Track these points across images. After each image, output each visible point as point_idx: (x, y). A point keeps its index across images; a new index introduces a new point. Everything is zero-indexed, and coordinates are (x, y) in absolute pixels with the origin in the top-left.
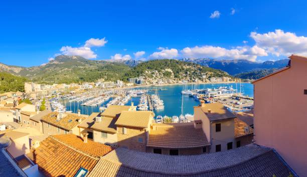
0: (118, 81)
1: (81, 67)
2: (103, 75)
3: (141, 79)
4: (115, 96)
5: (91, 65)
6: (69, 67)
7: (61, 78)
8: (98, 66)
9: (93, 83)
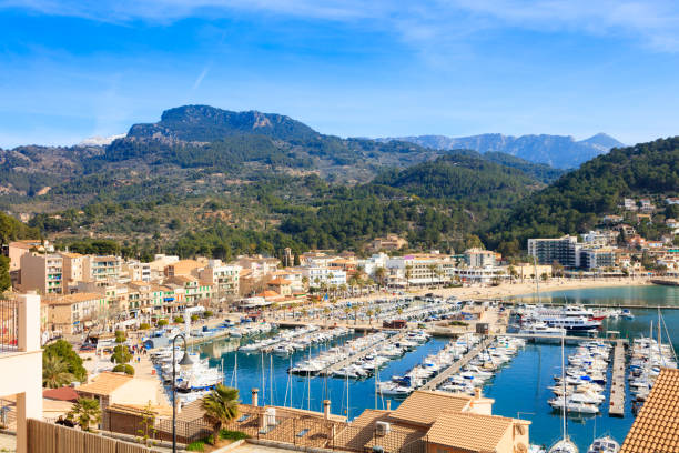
0: (474, 251)
1: (293, 173)
2: (397, 214)
3: (597, 242)
4: (454, 330)
5: (339, 162)
6: (231, 169)
7: (190, 223)
8: (372, 168)
9: (353, 261)
